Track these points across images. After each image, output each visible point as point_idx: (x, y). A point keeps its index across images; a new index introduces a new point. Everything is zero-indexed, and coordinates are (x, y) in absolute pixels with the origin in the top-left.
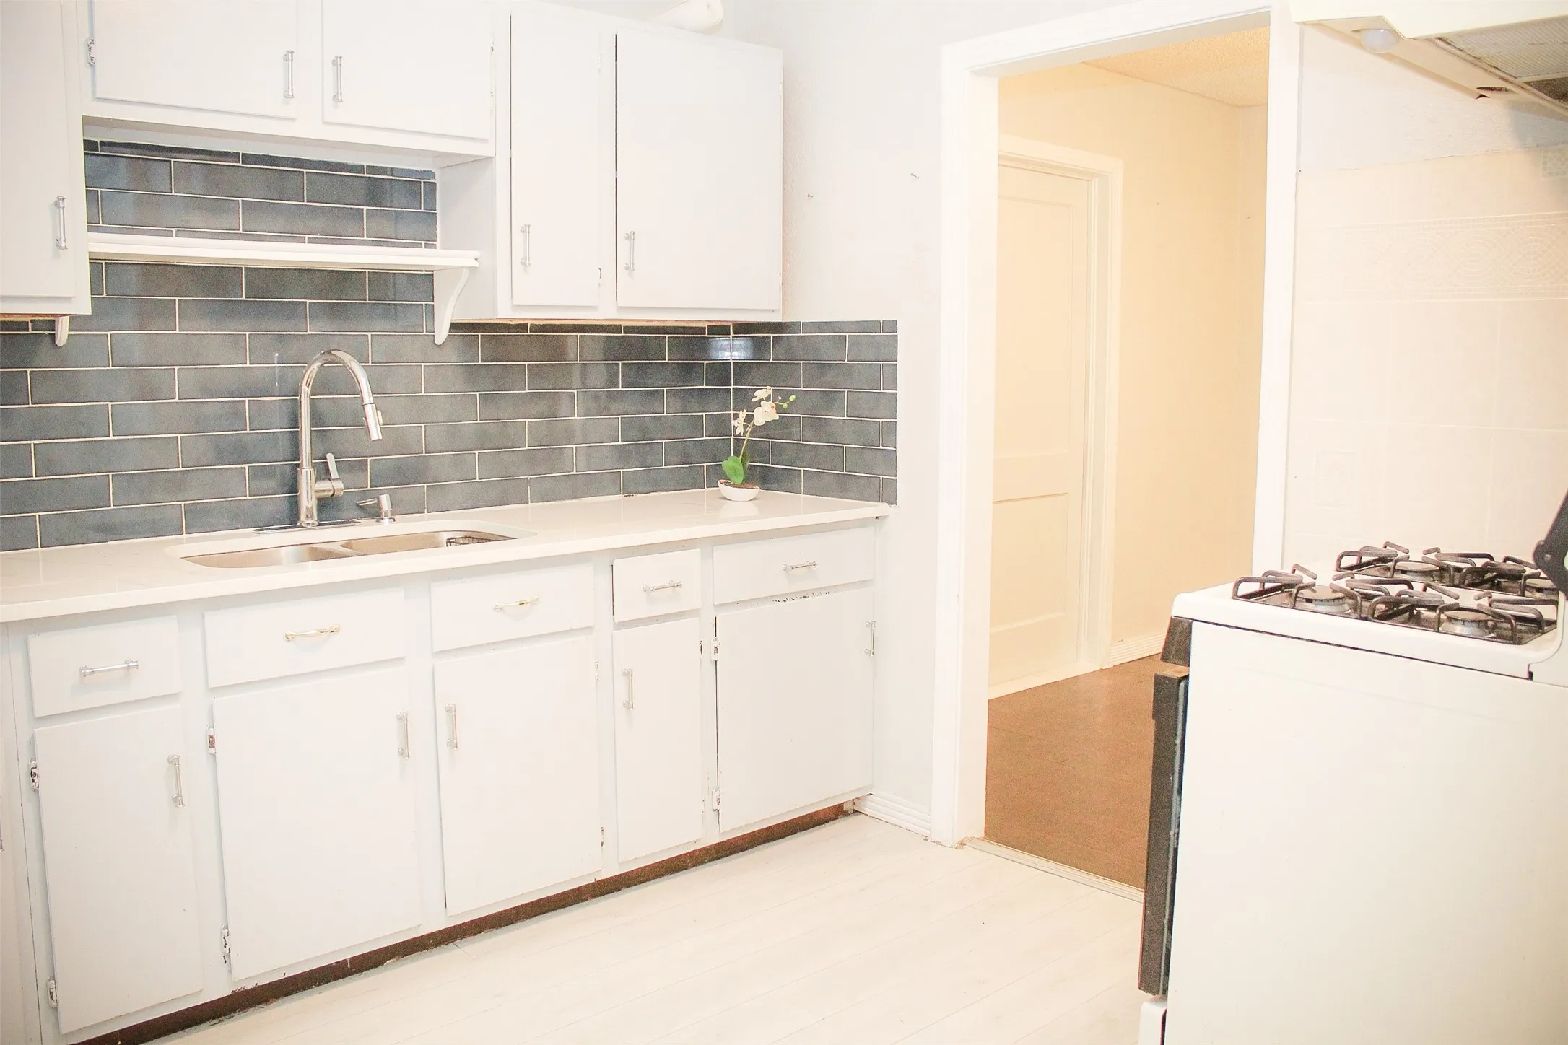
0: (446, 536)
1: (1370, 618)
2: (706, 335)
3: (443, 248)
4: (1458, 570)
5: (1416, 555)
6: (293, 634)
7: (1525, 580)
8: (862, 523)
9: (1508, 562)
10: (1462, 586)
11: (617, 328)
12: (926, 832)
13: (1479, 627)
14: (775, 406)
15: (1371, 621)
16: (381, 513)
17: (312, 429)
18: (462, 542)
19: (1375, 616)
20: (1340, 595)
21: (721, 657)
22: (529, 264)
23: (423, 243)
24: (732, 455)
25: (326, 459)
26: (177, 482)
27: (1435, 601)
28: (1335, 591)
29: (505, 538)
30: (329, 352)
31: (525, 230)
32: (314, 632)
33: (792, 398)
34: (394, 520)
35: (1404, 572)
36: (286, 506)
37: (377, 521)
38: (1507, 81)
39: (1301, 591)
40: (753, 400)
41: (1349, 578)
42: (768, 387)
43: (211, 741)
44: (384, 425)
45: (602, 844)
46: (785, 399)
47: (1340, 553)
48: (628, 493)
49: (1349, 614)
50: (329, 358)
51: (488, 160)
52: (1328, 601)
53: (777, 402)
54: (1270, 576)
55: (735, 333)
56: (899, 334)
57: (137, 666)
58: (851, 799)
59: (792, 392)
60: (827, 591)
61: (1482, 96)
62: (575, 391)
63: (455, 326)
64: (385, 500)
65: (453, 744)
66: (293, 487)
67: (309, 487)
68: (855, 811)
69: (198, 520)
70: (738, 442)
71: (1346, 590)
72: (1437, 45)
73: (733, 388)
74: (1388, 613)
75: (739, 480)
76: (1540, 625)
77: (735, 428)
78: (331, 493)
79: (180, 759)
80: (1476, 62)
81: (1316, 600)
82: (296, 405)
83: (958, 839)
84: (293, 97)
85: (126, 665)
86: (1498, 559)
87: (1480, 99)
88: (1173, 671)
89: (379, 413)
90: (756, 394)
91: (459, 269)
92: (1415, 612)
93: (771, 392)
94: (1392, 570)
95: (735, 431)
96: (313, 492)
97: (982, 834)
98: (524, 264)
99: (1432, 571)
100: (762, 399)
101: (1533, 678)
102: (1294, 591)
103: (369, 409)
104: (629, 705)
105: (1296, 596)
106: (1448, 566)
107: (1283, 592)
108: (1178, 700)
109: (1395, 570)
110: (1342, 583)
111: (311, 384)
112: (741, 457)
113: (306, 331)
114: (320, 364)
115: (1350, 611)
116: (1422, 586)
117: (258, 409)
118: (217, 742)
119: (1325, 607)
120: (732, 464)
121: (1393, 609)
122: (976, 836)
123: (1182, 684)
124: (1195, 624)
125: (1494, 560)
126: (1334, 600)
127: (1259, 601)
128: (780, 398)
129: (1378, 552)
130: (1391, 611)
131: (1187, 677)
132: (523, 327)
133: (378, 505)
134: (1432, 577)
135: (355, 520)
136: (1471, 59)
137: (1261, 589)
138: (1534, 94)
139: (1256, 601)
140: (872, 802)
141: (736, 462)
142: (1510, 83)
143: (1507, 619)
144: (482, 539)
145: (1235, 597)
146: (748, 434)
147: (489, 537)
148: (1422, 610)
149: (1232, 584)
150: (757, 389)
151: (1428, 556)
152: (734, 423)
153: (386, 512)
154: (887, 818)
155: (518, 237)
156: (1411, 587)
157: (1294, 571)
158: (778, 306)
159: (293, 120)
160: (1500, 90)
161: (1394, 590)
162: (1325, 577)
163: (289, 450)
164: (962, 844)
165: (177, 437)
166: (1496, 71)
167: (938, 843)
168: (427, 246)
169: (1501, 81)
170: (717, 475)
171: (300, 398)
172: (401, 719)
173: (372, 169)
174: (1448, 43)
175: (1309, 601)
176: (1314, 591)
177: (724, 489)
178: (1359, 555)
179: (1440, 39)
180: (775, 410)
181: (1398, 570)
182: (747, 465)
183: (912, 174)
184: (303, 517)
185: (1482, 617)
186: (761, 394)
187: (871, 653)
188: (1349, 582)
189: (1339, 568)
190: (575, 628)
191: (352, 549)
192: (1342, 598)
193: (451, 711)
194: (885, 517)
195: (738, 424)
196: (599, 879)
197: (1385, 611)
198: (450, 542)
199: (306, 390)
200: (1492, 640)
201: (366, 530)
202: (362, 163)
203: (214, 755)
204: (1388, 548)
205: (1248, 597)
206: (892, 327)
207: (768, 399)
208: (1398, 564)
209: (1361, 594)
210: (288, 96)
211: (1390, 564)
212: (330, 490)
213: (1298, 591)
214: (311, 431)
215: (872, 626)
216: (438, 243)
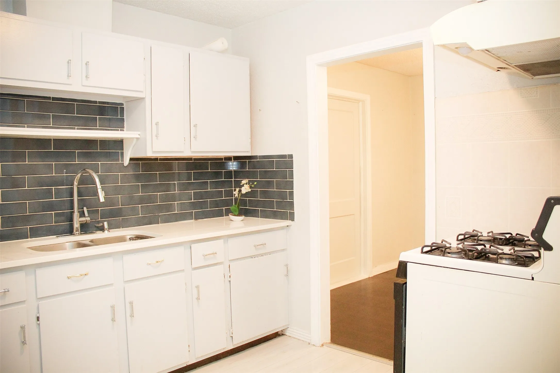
0: (129, 237)
1: (472, 259)
2: (223, 161)
3: (127, 131)
4: (501, 239)
5: (485, 234)
6: (70, 276)
7: (525, 242)
8: (282, 228)
9: (518, 235)
10: (502, 245)
11: (191, 159)
12: (309, 341)
13: (511, 261)
14: (249, 186)
15: (472, 260)
16: (104, 229)
17: (78, 198)
18: (134, 239)
19: (474, 258)
20: (460, 250)
21: (232, 279)
22: (159, 136)
23: (119, 129)
24: (234, 204)
25: (83, 209)
26: (26, 220)
27: (495, 252)
28: (458, 249)
29: (151, 237)
30: (84, 170)
31: (157, 124)
32: (78, 275)
33: (255, 183)
34: (109, 231)
35: (481, 241)
36: (68, 227)
37: (103, 232)
38: (508, 65)
39: (446, 250)
40: (241, 184)
41: (462, 244)
42: (247, 179)
43: (38, 319)
44: (105, 196)
45: (189, 351)
46: (253, 184)
47: (458, 234)
48: (196, 219)
49: (463, 257)
50: (84, 171)
51: (143, 98)
52: (456, 253)
53: (250, 185)
54: (434, 245)
55: (234, 160)
56: (294, 159)
57: (8, 291)
58: (281, 330)
59: (255, 181)
60: (270, 253)
61: (498, 70)
62: (176, 182)
63: (131, 159)
64: (106, 224)
65: (132, 316)
66: (71, 220)
67: (77, 220)
68: (283, 334)
69: (35, 233)
70: (236, 199)
71: (462, 249)
72: (485, 53)
73: (234, 180)
74: (478, 256)
75: (237, 213)
76: (533, 259)
77: (235, 195)
78: (85, 222)
79: (25, 326)
80: (498, 58)
81: (451, 253)
82: (72, 189)
83: (321, 344)
84: (71, 76)
85: (4, 291)
86: (514, 235)
87: (498, 71)
88: (401, 281)
89: (103, 192)
90: (242, 182)
91: (133, 138)
92: (487, 255)
93: (247, 181)
94: (477, 240)
95: (235, 196)
96: (78, 222)
97: (330, 341)
98: (157, 136)
99: (491, 240)
100: (244, 184)
101: (534, 280)
102: (443, 249)
103: (100, 191)
104: (198, 299)
105: (445, 252)
106: (497, 237)
107: (439, 250)
108: (403, 292)
109: (478, 240)
110: (460, 246)
111: (78, 181)
112: (237, 205)
113: (76, 162)
114: (81, 174)
115: (464, 256)
116: (489, 245)
117: (57, 191)
118: (40, 319)
119: (455, 255)
120: (234, 207)
121: (479, 255)
122: (328, 342)
123: (404, 286)
124: (408, 263)
125: (512, 235)
126: (458, 252)
127: (430, 254)
128: (251, 183)
129: (471, 234)
130: (479, 256)
131: (406, 283)
132: (156, 159)
133: (103, 226)
134: (491, 242)
135: (94, 232)
136: (496, 57)
137: (431, 249)
138: (517, 69)
139: (429, 254)
140: (289, 330)
141: (236, 207)
142: (510, 66)
143: (521, 257)
144: (142, 238)
145: (422, 253)
146: (239, 197)
147: (144, 237)
148: (489, 254)
149: (421, 248)
150: (243, 180)
151: (489, 234)
152: (234, 193)
153: (106, 228)
154: (294, 336)
155: (154, 126)
156: (485, 246)
157: (442, 242)
158: (249, 149)
159: (71, 85)
160: (505, 68)
161: (479, 248)
162: (454, 244)
163: (69, 206)
164: (323, 345)
165: (27, 202)
166: (505, 62)
167: (314, 345)
168: (121, 130)
169: (507, 65)
170: (228, 212)
171: (74, 187)
172: (112, 307)
173: (100, 102)
174: (489, 52)
175: (449, 253)
176: (451, 249)
177: (231, 217)
178: (464, 235)
179: (486, 50)
180: (249, 188)
181: (479, 240)
182: (239, 208)
183: (297, 102)
184: (75, 231)
185: (512, 257)
186: (244, 182)
187: (287, 275)
188: (463, 246)
189: (458, 240)
190: (177, 270)
191: (94, 243)
192: (461, 252)
193: (131, 303)
194: (290, 226)
195: (236, 193)
196: (188, 364)
197: (477, 256)
198: (130, 239)
199: (76, 183)
200: (517, 265)
201: (98, 235)
202: (97, 100)
203: (39, 324)
204: (474, 232)
205: (426, 252)
206: (291, 156)
207: (246, 184)
208: (479, 238)
209: (468, 249)
210: (69, 76)
211: (476, 238)
212: (85, 221)
213: (445, 250)
214: (78, 199)
215: (287, 266)
216: (125, 129)
